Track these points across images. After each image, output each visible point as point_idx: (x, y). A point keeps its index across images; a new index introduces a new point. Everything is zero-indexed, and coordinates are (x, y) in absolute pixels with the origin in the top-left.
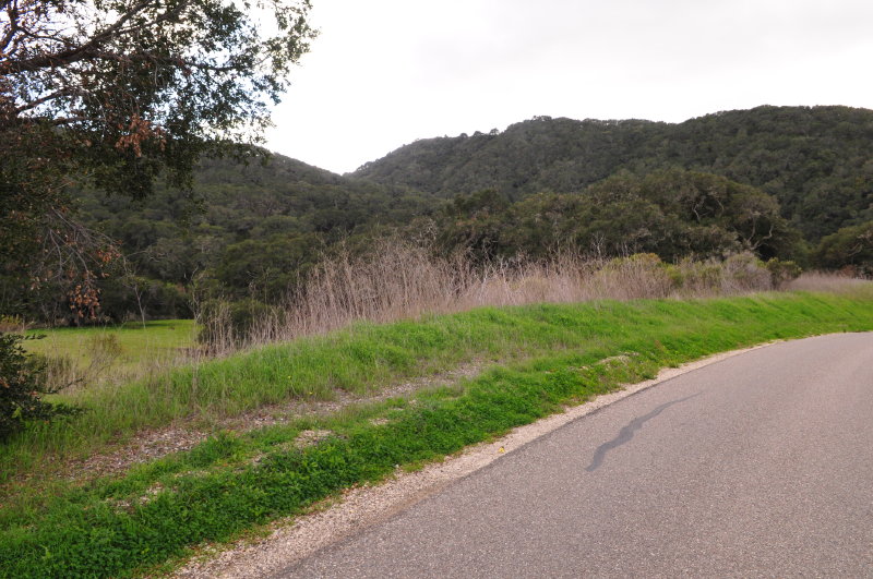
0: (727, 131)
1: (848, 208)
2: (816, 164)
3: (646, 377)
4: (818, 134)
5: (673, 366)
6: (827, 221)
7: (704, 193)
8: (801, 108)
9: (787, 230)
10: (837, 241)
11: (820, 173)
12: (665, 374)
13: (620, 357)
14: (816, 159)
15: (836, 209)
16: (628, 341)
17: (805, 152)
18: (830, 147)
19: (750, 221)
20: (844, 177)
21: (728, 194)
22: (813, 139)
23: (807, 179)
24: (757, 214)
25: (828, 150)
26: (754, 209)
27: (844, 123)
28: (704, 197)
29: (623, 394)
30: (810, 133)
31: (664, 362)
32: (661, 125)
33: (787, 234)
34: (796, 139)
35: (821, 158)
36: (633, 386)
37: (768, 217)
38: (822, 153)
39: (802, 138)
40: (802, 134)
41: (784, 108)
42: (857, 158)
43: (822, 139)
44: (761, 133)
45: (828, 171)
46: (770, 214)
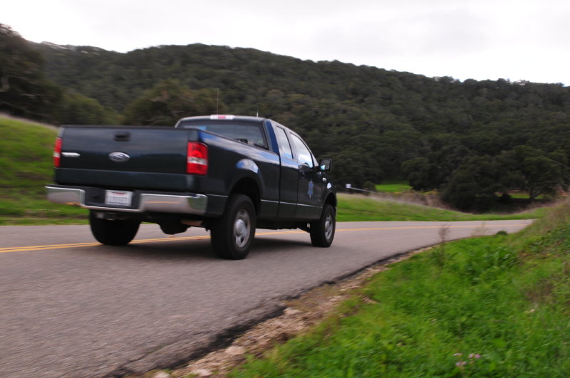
2: (233, 92)
4: (236, 69)
8: (225, 47)
11: (237, 100)
14: (233, 88)
17: (225, 82)
20: (254, 103)
25: (242, 82)
27: (255, 62)
30: (230, 67)
35: (236, 88)
38: (237, 83)
42: (261, 89)
43: (238, 73)
45: (242, 99)
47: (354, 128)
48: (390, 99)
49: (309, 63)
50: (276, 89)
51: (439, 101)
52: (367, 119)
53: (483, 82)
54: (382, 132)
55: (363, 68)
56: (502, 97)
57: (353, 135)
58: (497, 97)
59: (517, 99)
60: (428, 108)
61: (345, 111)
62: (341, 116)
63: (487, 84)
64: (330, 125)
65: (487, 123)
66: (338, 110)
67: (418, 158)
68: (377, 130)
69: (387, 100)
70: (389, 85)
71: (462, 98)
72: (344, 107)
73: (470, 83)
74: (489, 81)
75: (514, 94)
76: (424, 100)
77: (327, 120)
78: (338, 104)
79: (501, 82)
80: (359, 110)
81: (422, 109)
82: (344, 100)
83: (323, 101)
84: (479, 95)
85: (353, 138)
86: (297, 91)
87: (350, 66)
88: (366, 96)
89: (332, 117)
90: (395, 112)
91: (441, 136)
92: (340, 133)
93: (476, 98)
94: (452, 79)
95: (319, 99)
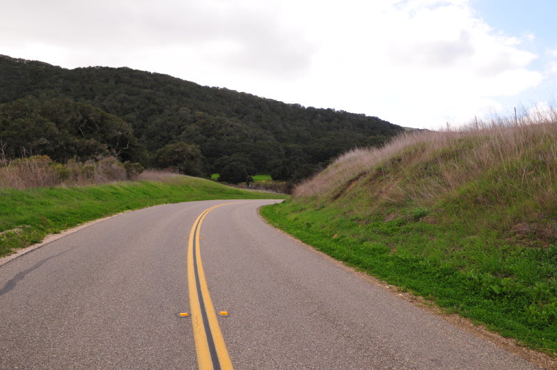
0: (102, 79)
1: (171, 133)
2: (154, 107)
3: (34, 242)
4: (155, 89)
5: (55, 233)
6: (160, 140)
7: (86, 117)
8: (146, 72)
9: (137, 144)
10: (164, 152)
11: (157, 112)
12: (50, 239)
13: (15, 230)
14: (154, 103)
15: (165, 134)
16: (22, 218)
17: (149, 99)
18: (162, 97)
19: (116, 138)
20: (169, 116)
21: (102, 120)
22: (152, 91)
23: (149, 115)
24: (120, 133)
25: (161, 99)
26: (118, 130)
27: (169, 85)
28: (86, 120)
29: (13, 256)
30: (151, 88)
31: (49, 230)
32: (58, 68)
33: (136, 147)
34: (143, 90)
35: (157, 103)
36: (23, 249)
37: (126, 135)
38: (158, 100)
39: (147, 91)
40: (146, 88)
41: (136, 71)
42: (175, 106)
43: (158, 93)
44: (123, 84)
45: (161, 112)
46: (127, 134)
47: (238, 137)
48: (260, 117)
49: (207, 88)
50: (185, 107)
51: (291, 121)
52: (246, 132)
53: (318, 109)
54: (255, 141)
55: (243, 94)
56: (330, 121)
57: (237, 142)
58: (327, 121)
59: (338, 122)
60: (284, 126)
61: (232, 126)
62: (230, 129)
63: (321, 111)
64: (223, 135)
65: (319, 138)
66: (227, 125)
67: (277, 160)
68: (252, 140)
69: (258, 119)
70: (260, 107)
71: (305, 120)
72: (231, 123)
73: (311, 110)
74: (322, 109)
75: (336, 119)
76: (282, 119)
77: (220, 131)
78: (227, 121)
79: (329, 110)
80: (241, 125)
81: (280, 126)
82: (230, 117)
83: (218, 117)
84: (316, 118)
85: (237, 144)
86: (200, 109)
87: (234, 92)
88: (245, 115)
89: (223, 129)
90: (263, 127)
91: (291, 145)
92: (228, 141)
93: (314, 120)
94: (300, 106)
95: (215, 116)
